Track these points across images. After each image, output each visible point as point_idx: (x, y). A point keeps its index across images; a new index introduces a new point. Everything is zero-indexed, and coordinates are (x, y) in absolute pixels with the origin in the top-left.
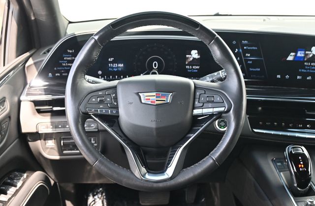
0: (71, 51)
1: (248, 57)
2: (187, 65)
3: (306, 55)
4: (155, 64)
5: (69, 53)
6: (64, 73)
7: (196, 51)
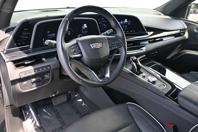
0: (26, 30)
1: (104, 25)
2: (83, 31)
3: (123, 23)
4: (69, 32)
5: (25, 31)
6: (23, 42)
7: (86, 24)
